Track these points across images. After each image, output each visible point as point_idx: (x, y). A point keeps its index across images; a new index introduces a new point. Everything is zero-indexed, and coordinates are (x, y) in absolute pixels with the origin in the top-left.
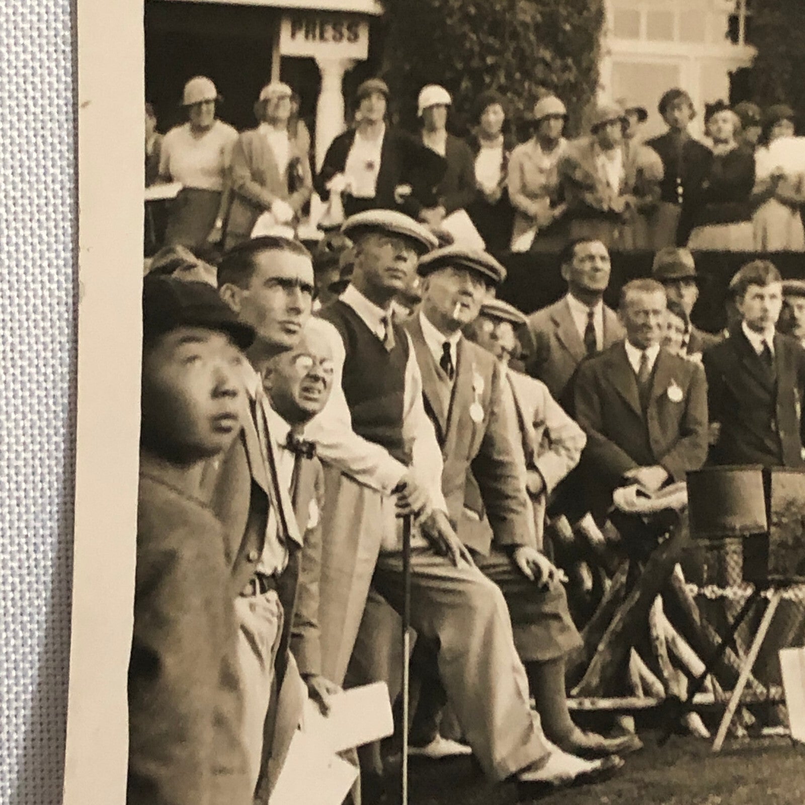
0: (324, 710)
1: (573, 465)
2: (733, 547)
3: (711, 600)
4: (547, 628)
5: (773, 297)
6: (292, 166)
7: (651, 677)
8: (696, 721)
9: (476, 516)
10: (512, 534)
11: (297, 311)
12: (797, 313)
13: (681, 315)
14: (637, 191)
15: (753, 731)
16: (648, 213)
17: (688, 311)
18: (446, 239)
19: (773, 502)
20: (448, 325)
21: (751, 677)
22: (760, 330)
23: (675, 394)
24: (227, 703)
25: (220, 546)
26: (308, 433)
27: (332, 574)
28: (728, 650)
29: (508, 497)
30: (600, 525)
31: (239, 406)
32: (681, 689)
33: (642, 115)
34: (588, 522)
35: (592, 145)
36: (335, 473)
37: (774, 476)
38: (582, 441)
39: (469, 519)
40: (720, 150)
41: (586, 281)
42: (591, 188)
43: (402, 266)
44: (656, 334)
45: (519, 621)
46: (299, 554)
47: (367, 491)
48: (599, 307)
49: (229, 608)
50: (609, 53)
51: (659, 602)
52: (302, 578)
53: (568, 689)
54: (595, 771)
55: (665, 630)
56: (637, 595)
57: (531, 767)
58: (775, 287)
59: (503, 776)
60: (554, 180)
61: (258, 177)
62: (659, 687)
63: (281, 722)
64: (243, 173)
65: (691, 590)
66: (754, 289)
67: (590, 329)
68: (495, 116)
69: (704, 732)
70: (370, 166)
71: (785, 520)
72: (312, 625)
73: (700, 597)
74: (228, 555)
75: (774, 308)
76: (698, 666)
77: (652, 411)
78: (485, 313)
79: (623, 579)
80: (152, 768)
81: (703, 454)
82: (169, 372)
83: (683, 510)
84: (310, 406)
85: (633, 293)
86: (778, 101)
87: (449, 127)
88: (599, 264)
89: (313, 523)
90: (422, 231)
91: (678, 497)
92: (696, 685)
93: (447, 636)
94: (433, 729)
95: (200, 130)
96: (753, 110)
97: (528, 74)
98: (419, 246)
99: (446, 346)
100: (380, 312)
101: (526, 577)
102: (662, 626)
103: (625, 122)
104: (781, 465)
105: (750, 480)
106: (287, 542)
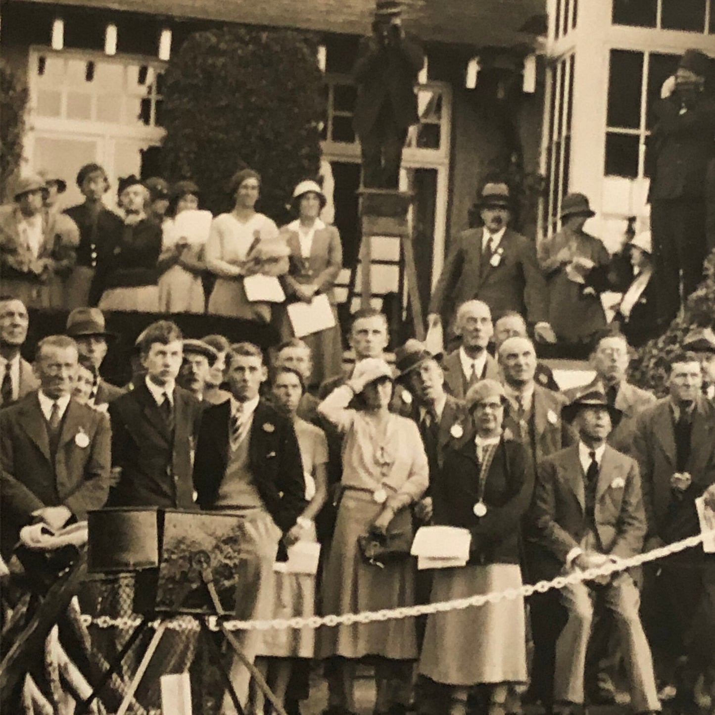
2: (126, 581)
3: (103, 629)
5: (174, 353)
7: (42, 700)
12: (195, 369)
13: (91, 368)
14: (54, 255)
16: (64, 275)
17: (97, 365)
19: (166, 540)
21: (134, 700)
22: (161, 383)
23: (82, 440)
28: (114, 676)
32: (69, 711)
33: (61, 186)
35: (15, 212)
37: (168, 516)
40: (132, 220)
41: (6, 336)
42: (14, 252)
44: (67, 386)
48: (17, 360)
50: (32, 129)
51: (55, 631)
55: (59, 658)
56: (36, 625)
58: (176, 345)
62: (49, 709)
65: (85, 620)
66: (157, 347)
67: (7, 380)
71: (174, 557)
75: (175, 365)
76: (85, 690)
77: (60, 456)
79: (24, 609)
81: (104, 496)
83: (83, 546)
85: (48, 348)
86: (184, 178)
88: (18, 320)
91: (80, 535)
92: (83, 707)
96: (161, 184)
102: (56, 653)
103: (45, 192)
104: (174, 506)
105: (145, 520)
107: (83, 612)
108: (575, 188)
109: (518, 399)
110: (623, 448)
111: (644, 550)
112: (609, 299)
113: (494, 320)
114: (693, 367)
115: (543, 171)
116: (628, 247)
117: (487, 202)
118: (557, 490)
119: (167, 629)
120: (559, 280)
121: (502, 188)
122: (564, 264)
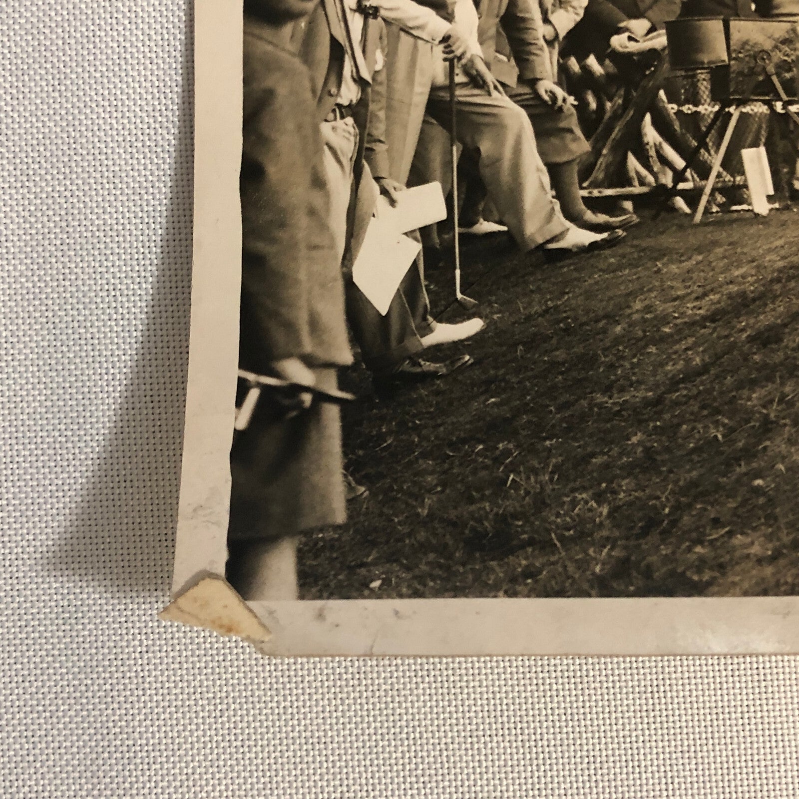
0: (393, 202)
1: (578, 19)
2: (703, 76)
3: (687, 114)
4: (563, 139)
7: (644, 172)
8: (680, 202)
9: (505, 59)
10: (533, 70)
15: (725, 208)
19: (732, 43)
21: (721, 170)
24: (317, 199)
25: (307, 84)
27: (395, 103)
28: (702, 151)
29: (528, 44)
32: (667, 179)
34: (592, 61)
36: (395, 29)
37: (732, 23)
38: (585, 1)
39: (500, 61)
45: (540, 134)
46: (369, 90)
47: (420, 42)
49: (316, 130)
51: (648, 118)
52: (372, 107)
53: (581, 182)
54: (603, 240)
55: (654, 138)
56: (631, 113)
57: (554, 239)
59: (533, 246)
62: (650, 179)
63: (358, 213)
65: (672, 108)
69: (687, 210)
71: (740, 55)
72: (380, 141)
73: (679, 113)
74: (314, 91)
76: (680, 163)
79: (620, 101)
80: (260, 246)
81: (677, 9)
83: (664, 49)
89: (379, 66)
91: (660, 40)
92: (679, 176)
93: (486, 147)
94: (477, 214)
101: (545, 102)
102: (651, 135)
104: (737, 15)
105: (713, 27)
106: (360, 81)
107: (670, 101)
119: (742, 113)
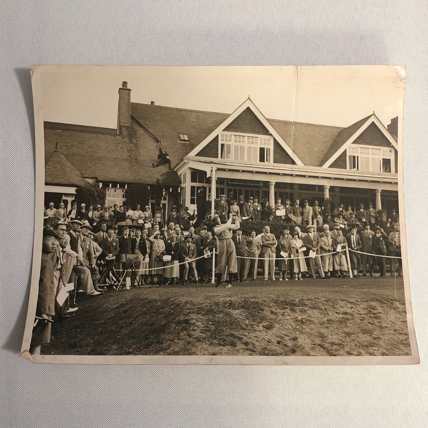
0: (65, 286)
1: (100, 254)
2: (121, 264)
3: (118, 271)
4: (96, 275)
6: (64, 214)
7: (109, 281)
10: (92, 263)
11: (64, 233)
12: (131, 233)
13: (116, 234)
14: (110, 217)
15: (122, 288)
16: (112, 220)
18: (84, 224)
20: (84, 235)
22: (126, 236)
23: (114, 244)
24: (52, 285)
25: (52, 265)
26: (65, 250)
27: (67, 268)
28: (119, 278)
29: (91, 258)
30: (103, 262)
31: (55, 246)
32: (113, 283)
33: (111, 207)
34: (102, 261)
35: (104, 211)
36: (68, 255)
38: (102, 251)
39: (86, 261)
40: (122, 212)
41: (103, 229)
42: (104, 217)
43: (78, 227)
44: (112, 236)
45: (92, 274)
46: (63, 266)
47: (72, 257)
48: (105, 233)
49: (53, 273)
50: (107, 199)
51: (111, 272)
52: (63, 269)
54: (100, 294)
56: (108, 271)
57: (92, 293)
58: (128, 230)
59: (88, 294)
60: (99, 216)
61: (59, 215)
63: (59, 288)
64: (57, 215)
65: (115, 270)
66: (125, 230)
67: (103, 236)
68: (91, 207)
69: (115, 288)
70: (74, 214)
72: (64, 275)
74: (53, 266)
75: (128, 233)
76: (115, 280)
77: (111, 246)
78: (89, 234)
79: (106, 269)
81: (118, 252)
82: (46, 242)
84: (65, 246)
85: (109, 231)
87: (85, 209)
88: (105, 227)
89: (65, 262)
90: (81, 223)
91: (114, 258)
92: (115, 282)
93: (82, 276)
94: (79, 289)
95: (51, 209)
96: (126, 207)
97: (96, 202)
98: (81, 225)
99: (84, 238)
100: (75, 234)
101: (93, 269)
102: (111, 275)
103: (109, 208)
104: (128, 253)
105: (124, 255)
106: (61, 264)
108: (186, 206)
109: (178, 237)
110: (193, 243)
111: (196, 258)
112: (191, 222)
113: (175, 225)
114: (204, 231)
115: (181, 203)
116: (194, 214)
117: (174, 208)
118: (184, 250)
120: (184, 219)
121: (176, 206)
122: (185, 217)
